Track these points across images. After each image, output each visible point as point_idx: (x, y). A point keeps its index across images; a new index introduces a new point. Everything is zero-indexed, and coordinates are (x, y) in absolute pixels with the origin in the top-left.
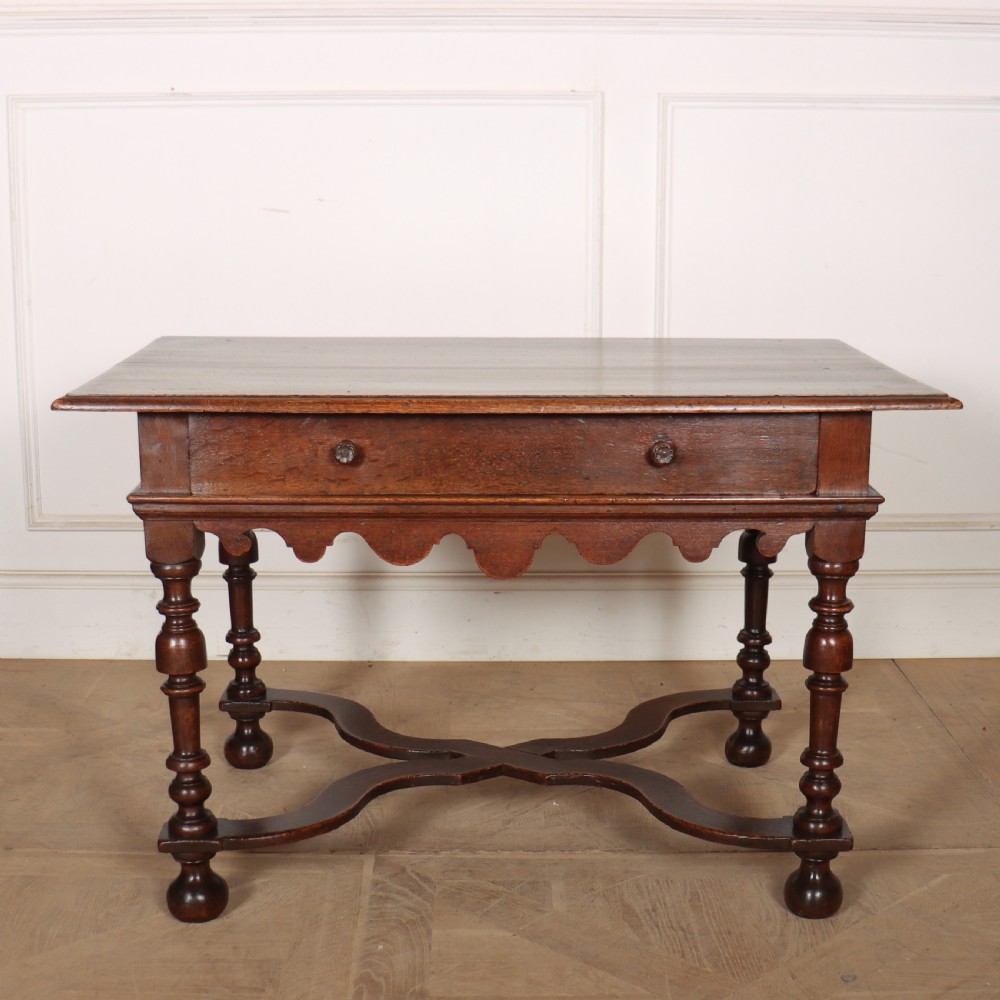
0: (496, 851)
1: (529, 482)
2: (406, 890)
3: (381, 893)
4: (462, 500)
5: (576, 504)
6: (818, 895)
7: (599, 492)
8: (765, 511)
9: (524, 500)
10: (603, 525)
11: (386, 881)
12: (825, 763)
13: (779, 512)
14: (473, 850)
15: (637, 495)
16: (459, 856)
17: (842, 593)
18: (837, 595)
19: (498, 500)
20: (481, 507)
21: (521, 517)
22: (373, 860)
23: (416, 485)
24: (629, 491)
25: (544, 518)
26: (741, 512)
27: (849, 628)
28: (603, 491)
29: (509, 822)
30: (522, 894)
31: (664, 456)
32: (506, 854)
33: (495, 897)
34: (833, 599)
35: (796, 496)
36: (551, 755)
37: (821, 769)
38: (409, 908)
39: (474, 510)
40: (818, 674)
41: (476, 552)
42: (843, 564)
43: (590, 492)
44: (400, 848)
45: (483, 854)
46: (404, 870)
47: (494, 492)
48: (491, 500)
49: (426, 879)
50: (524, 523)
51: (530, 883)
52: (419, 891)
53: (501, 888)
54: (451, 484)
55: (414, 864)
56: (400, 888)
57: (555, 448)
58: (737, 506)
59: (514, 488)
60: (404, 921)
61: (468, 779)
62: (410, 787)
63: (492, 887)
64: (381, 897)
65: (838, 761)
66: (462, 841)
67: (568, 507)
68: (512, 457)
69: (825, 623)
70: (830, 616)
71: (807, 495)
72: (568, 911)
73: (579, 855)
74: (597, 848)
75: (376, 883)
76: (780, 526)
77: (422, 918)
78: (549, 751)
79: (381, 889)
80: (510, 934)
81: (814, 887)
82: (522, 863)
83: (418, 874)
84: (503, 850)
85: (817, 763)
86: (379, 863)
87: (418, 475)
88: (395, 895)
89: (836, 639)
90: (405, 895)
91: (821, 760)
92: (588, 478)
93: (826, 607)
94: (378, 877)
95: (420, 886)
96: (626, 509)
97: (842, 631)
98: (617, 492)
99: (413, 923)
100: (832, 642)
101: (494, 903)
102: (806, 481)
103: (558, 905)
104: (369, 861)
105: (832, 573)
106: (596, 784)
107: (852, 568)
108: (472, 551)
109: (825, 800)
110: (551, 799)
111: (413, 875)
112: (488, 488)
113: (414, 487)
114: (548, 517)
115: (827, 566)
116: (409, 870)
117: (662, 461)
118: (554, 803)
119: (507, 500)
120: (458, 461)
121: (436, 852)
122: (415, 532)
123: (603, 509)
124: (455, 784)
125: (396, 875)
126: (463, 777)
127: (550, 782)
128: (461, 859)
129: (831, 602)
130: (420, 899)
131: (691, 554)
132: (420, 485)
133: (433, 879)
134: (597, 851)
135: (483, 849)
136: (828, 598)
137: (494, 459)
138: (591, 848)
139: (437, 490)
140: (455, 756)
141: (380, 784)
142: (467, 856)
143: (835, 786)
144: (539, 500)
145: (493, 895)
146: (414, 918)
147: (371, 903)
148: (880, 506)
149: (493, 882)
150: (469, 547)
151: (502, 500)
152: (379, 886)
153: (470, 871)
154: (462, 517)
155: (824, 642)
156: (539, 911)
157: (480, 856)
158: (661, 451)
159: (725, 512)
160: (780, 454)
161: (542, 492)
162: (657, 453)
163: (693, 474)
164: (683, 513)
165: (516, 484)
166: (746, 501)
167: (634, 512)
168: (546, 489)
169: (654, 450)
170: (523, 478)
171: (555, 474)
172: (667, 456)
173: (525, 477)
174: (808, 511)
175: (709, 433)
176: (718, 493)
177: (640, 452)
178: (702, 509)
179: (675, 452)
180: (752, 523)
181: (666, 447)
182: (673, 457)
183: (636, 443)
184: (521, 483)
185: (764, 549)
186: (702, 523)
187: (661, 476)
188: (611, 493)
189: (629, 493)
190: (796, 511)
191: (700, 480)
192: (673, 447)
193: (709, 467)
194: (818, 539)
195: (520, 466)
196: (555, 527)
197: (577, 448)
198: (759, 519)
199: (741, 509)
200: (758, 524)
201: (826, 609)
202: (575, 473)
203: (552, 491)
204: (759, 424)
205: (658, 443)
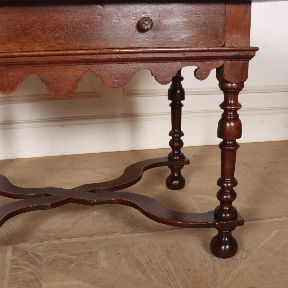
0: (70, 238)
1: (73, 43)
2: (28, 263)
3: (15, 266)
4: (36, 53)
5: (99, 54)
6: (227, 247)
7: (112, 47)
8: (199, 56)
9: (71, 52)
10: (115, 66)
11: (19, 259)
12: (229, 185)
13: (206, 56)
14: (59, 239)
15: (133, 48)
16: (53, 243)
17: (236, 99)
18: (234, 100)
19: (56, 52)
20: (47, 57)
21: (70, 62)
22: (12, 249)
23: (9, 46)
24: (128, 46)
25: (82, 62)
26: (187, 56)
27: (239, 118)
28: (114, 46)
29: (75, 223)
30: (85, 259)
31: (146, 25)
32: (75, 239)
33: (72, 263)
34: (232, 102)
35: (215, 47)
36: (92, 191)
37: (228, 188)
38: (30, 273)
39: (43, 59)
40: (225, 141)
41: (46, 84)
42: (237, 84)
43: (107, 47)
44: (24, 241)
45: (64, 240)
46: (27, 252)
47: (54, 49)
48: (52, 53)
49: (38, 256)
50: (72, 66)
51: (88, 253)
52: (34, 263)
53: (75, 257)
54: (29, 45)
55: (32, 249)
56: (25, 262)
57: (86, 23)
58: (185, 53)
59: (65, 46)
60: (27, 281)
61: (54, 205)
62: (26, 212)
63: (70, 257)
64: (15, 268)
65: (235, 183)
66: (54, 235)
67: (95, 56)
68: (62, 29)
69: (229, 114)
70: (231, 111)
71: (220, 47)
72: (109, 267)
73: (110, 237)
74: (118, 232)
75: (13, 261)
76: (207, 64)
77: (37, 278)
78: (91, 189)
79: (16, 264)
80: (82, 282)
81: (225, 244)
82: (84, 243)
83: (34, 254)
84: (74, 237)
85: (226, 185)
86: (14, 250)
87: (9, 40)
88: (23, 267)
89: (234, 123)
90: (27, 266)
91: (227, 183)
92: (105, 40)
93: (229, 106)
94: (14, 257)
95: (35, 260)
96: (126, 56)
97: (236, 119)
98: (121, 47)
99: (32, 281)
100: (232, 124)
101: (72, 265)
102: (220, 39)
103: (104, 264)
104: (10, 249)
105: (232, 88)
106: (116, 203)
107: (241, 86)
108: (44, 84)
109: (229, 202)
110: (93, 211)
111: (31, 255)
112: (50, 46)
113: (8, 48)
114: (85, 62)
115: (229, 85)
116: (29, 253)
117: (146, 27)
118: (95, 213)
119: (62, 52)
120: (32, 32)
121: (42, 242)
122: (11, 74)
123: (114, 56)
124: (48, 209)
125: (23, 255)
126: (51, 205)
127: (94, 204)
128: (54, 244)
129: (231, 103)
130: (34, 267)
131: (162, 80)
132: (11, 46)
133: (41, 256)
134: (118, 234)
135: (64, 238)
136: (230, 102)
137: (53, 30)
138: (115, 233)
139: (21, 49)
140: (47, 195)
141: (10, 212)
142: (57, 242)
143: (234, 196)
144: (79, 52)
145: (71, 262)
146: (32, 278)
147: (10, 272)
148: (257, 52)
149: (71, 255)
150: (42, 81)
151: (59, 52)
152: (15, 262)
153: (59, 250)
154: (37, 64)
155: (228, 125)
156: (95, 268)
157: (63, 242)
158: (145, 21)
159: (179, 56)
160: (206, 25)
161: (81, 48)
162: (143, 23)
163: (161, 36)
164: (158, 58)
165: (66, 44)
166: (190, 50)
167: (131, 57)
168: (83, 46)
169: (141, 22)
170: (69, 40)
171: (87, 37)
172: (148, 25)
173: (70, 40)
174: (221, 55)
175: (169, 13)
176: (175, 46)
177: (133, 24)
178: (167, 55)
179: (152, 23)
180: (193, 63)
181: (148, 20)
182: (152, 26)
183: (130, 19)
184: (68, 43)
185: (199, 76)
186: (167, 63)
187: (145, 37)
188: (118, 47)
189: (128, 47)
190: (215, 55)
191: (165, 40)
192: (151, 20)
193: (170, 33)
194: (226, 71)
195: (67, 33)
196: (89, 68)
197: (98, 22)
198: (197, 60)
199: (188, 55)
200: (196, 63)
201: (229, 107)
202: (98, 37)
203: (85, 47)
204: (195, 9)
205: (143, 18)
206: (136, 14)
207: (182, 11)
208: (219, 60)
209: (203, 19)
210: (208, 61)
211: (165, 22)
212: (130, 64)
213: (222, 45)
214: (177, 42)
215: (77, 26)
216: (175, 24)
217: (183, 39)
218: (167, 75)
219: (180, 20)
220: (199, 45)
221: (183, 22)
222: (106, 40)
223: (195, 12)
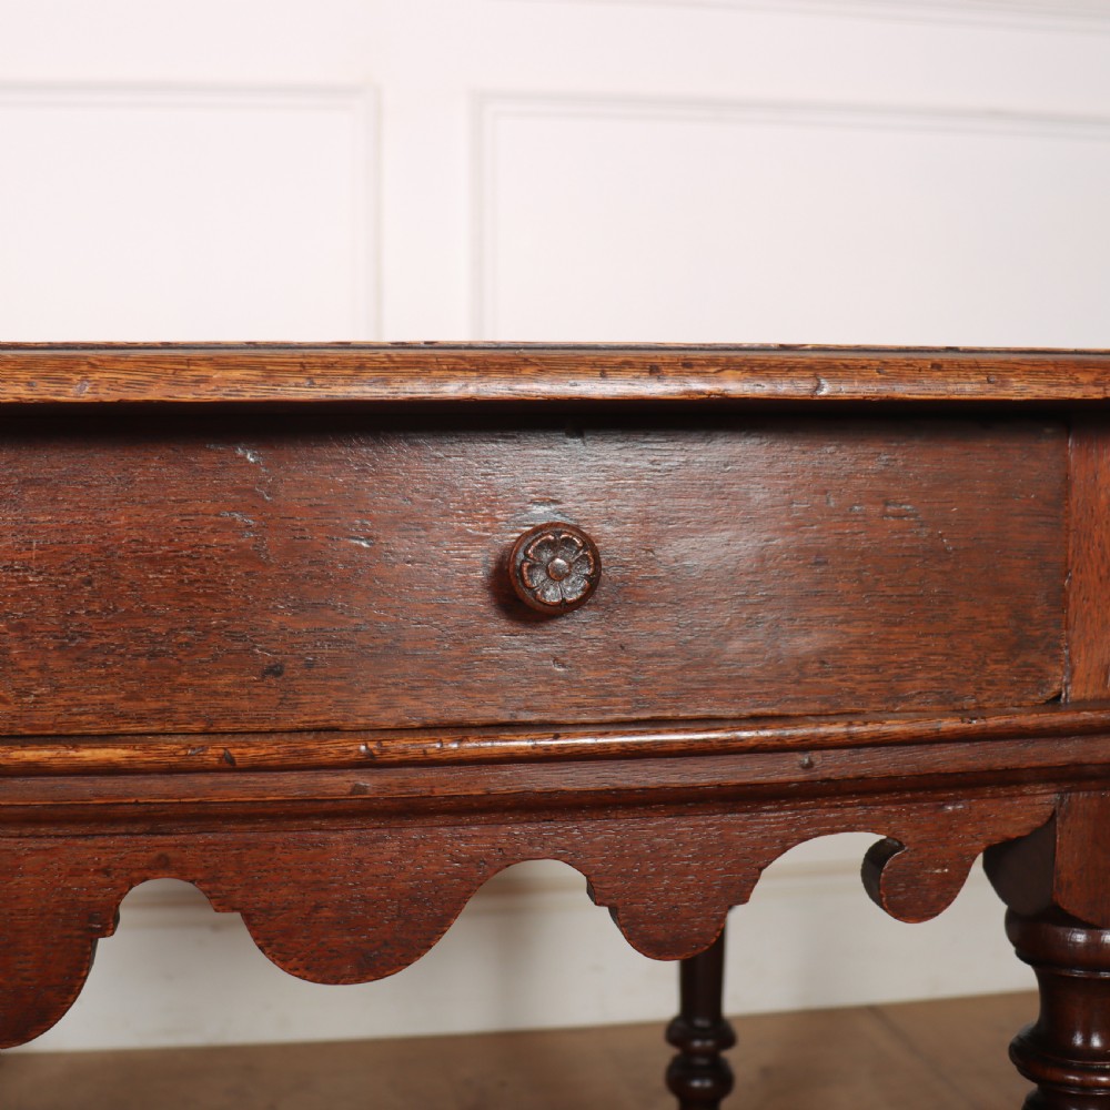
1: (58, 689)
5: (229, 766)
7: (320, 721)
8: (907, 769)
9: (30, 754)
10: (340, 841)
13: (952, 767)
15: (461, 729)
24: (431, 713)
25: (114, 820)
26: (829, 773)
28: (335, 717)
31: (557, 576)
34: (1096, 1042)
35: (1001, 710)
57: (151, 560)
58: (816, 756)
67: (206, 780)
70: (1086, 1099)
71: (1033, 709)
76: (955, 814)
92: (275, 671)
93: (1073, 1071)
96: (422, 782)
98: (387, 718)
102: (1033, 658)
105: (1096, 959)
114: (131, 820)
115: (1080, 937)
117: (552, 595)
123: (334, 785)
129: (1087, 1053)
131: (659, 932)
136: (1078, 1041)
144: (89, 755)
158: (546, 555)
159: (775, 778)
160: (948, 567)
161: (105, 727)
162: (531, 567)
163: (656, 646)
164: (631, 790)
165: (11, 696)
166: (850, 736)
167: (451, 791)
168: (124, 716)
169: (521, 556)
170: (34, 674)
171: (153, 655)
172: (568, 576)
173: (41, 670)
174: (1044, 762)
175: (709, 497)
176: (745, 713)
177: (465, 571)
178: (696, 769)
179: (598, 563)
180: (861, 812)
181: (568, 542)
182: (594, 582)
183: (451, 538)
184: (28, 694)
185: (900, 898)
186: (692, 821)
187: (546, 655)
188: (361, 721)
189: (430, 721)
190: (1010, 763)
191: (682, 669)
192: (589, 543)
193: (715, 622)
194: (1069, 855)
195: (21, 627)
196: (161, 857)
197: (232, 557)
198: (887, 797)
199: (830, 765)
200: (877, 812)
201: (1072, 1078)
202: (229, 652)
203: (141, 719)
204: (875, 465)
205: (537, 530)
206: (491, 503)
207: (791, 482)
208: (1026, 790)
209: (930, 535)
210: (956, 800)
211: (683, 557)
212: (445, 832)
213: (1049, 694)
214: (760, 682)
215: (89, 583)
216: (744, 566)
217: (801, 664)
218: (691, 900)
219: (779, 541)
220: (906, 699)
221: (799, 550)
222: (279, 674)
223: (881, 486)
